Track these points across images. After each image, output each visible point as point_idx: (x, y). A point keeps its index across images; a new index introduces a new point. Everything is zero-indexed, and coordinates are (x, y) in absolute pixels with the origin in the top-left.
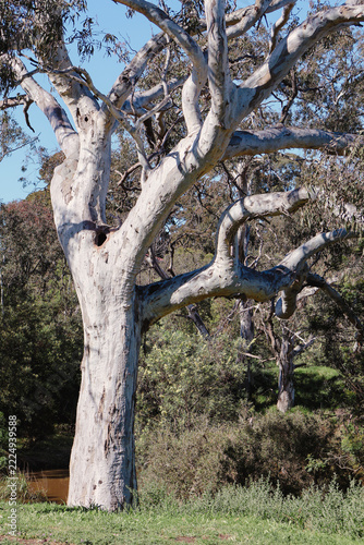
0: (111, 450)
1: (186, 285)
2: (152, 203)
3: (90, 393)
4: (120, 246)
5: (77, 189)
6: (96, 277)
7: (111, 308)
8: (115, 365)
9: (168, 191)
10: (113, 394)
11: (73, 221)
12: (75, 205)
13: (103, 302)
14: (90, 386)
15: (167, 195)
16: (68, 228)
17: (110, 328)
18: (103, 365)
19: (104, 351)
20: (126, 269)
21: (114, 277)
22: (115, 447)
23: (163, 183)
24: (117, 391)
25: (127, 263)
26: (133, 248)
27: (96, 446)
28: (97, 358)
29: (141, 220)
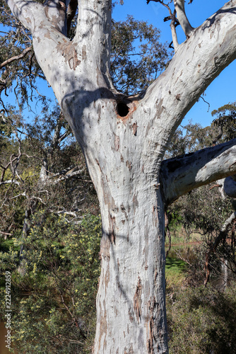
0: (156, 350)
1: (215, 160)
2: (203, 65)
3: (120, 286)
4: (153, 115)
5: (84, 53)
6: (122, 151)
7: (139, 188)
8: (150, 252)
9: (226, 50)
10: (151, 286)
11: (87, 88)
12: (85, 70)
13: (131, 180)
14: (117, 277)
15: (224, 56)
16: (81, 96)
17: (140, 210)
18: (134, 252)
19: (134, 237)
20: (160, 142)
21: (145, 151)
22: (159, 348)
23: (221, 41)
24: (155, 281)
25: (161, 135)
26: (170, 118)
27: (135, 347)
28: (125, 244)
29: (185, 85)
